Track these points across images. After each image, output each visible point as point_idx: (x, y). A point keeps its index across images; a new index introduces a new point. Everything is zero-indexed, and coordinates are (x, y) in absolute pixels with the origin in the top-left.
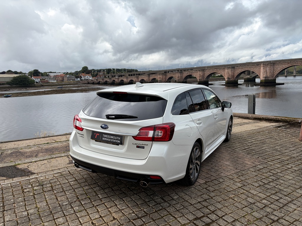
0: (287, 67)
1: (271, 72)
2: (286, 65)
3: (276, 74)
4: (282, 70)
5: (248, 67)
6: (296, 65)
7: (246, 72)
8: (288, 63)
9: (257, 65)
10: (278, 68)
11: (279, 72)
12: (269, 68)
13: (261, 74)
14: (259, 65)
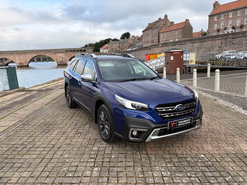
0: (35, 56)
1: (24, 59)
2: (34, 54)
3: (28, 61)
4: (32, 58)
5: (3, 55)
6: (41, 54)
7: (3, 59)
8: (36, 53)
9: (12, 54)
10: (29, 56)
11: (30, 59)
12: (22, 56)
13: (16, 61)
14: (13, 53)
